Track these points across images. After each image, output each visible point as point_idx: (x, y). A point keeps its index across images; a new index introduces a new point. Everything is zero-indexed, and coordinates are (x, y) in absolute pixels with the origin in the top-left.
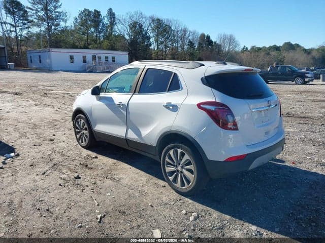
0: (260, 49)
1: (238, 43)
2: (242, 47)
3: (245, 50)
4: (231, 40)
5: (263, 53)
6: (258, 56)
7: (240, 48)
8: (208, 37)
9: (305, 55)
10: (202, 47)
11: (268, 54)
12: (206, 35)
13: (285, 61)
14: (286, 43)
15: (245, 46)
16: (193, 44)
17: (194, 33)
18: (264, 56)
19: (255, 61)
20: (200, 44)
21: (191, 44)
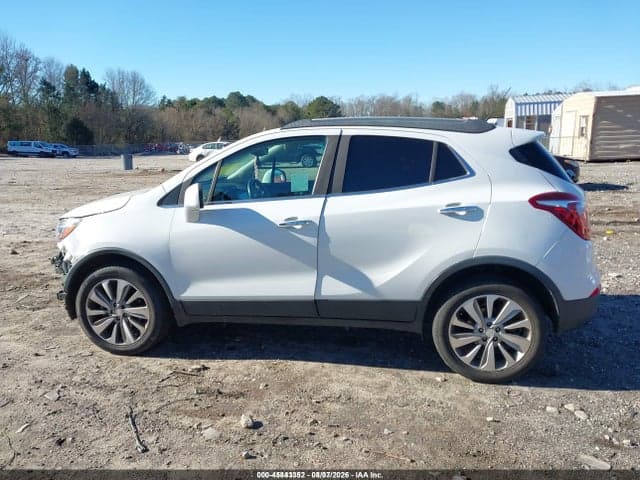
0: (194, 103)
1: (151, 89)
2: (160, 99)
3: (167, 104)
4: (136, 83)
5: (201, 112)
6: (192, 116)
7: (154, 101)
8: (86, 75)
9: (269, 116)
10: (76, 96)
11: (210, 113)
12: (80, 69)
13: (241, 126)
14: (232, 94)
15: (164, 97)
16: (54, 88)
17: (50, 63)
18: (203, 116)
19: (187, 126)
20: (69, 88)
21: (48, 87)
